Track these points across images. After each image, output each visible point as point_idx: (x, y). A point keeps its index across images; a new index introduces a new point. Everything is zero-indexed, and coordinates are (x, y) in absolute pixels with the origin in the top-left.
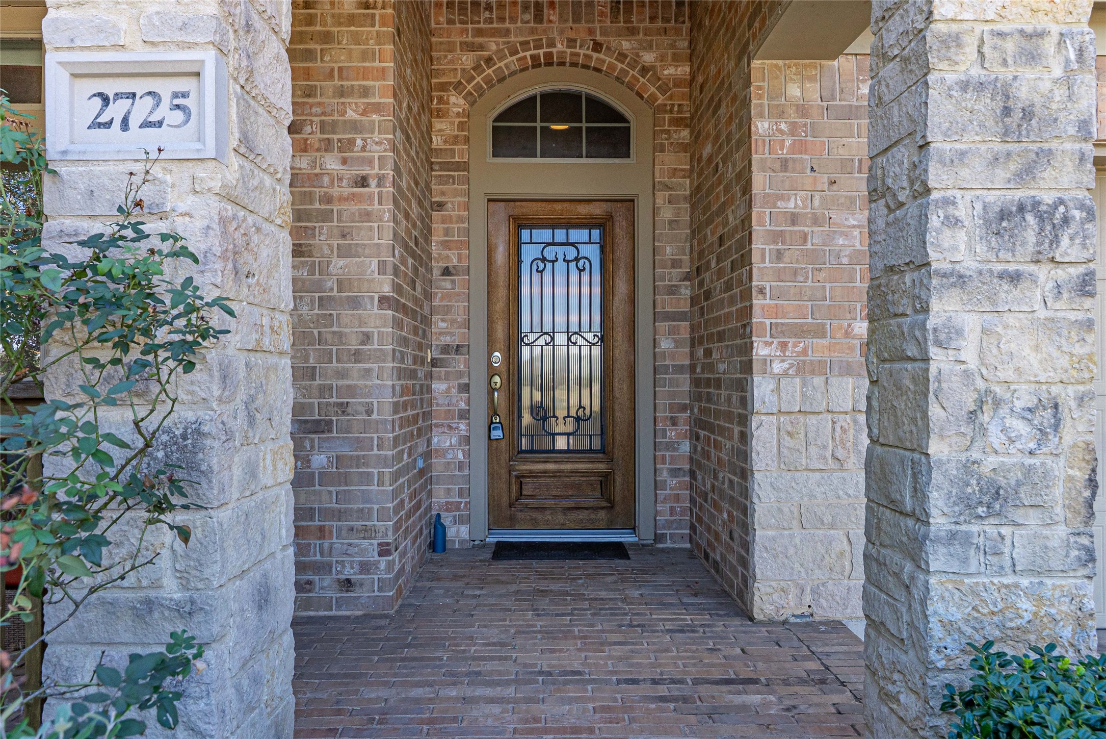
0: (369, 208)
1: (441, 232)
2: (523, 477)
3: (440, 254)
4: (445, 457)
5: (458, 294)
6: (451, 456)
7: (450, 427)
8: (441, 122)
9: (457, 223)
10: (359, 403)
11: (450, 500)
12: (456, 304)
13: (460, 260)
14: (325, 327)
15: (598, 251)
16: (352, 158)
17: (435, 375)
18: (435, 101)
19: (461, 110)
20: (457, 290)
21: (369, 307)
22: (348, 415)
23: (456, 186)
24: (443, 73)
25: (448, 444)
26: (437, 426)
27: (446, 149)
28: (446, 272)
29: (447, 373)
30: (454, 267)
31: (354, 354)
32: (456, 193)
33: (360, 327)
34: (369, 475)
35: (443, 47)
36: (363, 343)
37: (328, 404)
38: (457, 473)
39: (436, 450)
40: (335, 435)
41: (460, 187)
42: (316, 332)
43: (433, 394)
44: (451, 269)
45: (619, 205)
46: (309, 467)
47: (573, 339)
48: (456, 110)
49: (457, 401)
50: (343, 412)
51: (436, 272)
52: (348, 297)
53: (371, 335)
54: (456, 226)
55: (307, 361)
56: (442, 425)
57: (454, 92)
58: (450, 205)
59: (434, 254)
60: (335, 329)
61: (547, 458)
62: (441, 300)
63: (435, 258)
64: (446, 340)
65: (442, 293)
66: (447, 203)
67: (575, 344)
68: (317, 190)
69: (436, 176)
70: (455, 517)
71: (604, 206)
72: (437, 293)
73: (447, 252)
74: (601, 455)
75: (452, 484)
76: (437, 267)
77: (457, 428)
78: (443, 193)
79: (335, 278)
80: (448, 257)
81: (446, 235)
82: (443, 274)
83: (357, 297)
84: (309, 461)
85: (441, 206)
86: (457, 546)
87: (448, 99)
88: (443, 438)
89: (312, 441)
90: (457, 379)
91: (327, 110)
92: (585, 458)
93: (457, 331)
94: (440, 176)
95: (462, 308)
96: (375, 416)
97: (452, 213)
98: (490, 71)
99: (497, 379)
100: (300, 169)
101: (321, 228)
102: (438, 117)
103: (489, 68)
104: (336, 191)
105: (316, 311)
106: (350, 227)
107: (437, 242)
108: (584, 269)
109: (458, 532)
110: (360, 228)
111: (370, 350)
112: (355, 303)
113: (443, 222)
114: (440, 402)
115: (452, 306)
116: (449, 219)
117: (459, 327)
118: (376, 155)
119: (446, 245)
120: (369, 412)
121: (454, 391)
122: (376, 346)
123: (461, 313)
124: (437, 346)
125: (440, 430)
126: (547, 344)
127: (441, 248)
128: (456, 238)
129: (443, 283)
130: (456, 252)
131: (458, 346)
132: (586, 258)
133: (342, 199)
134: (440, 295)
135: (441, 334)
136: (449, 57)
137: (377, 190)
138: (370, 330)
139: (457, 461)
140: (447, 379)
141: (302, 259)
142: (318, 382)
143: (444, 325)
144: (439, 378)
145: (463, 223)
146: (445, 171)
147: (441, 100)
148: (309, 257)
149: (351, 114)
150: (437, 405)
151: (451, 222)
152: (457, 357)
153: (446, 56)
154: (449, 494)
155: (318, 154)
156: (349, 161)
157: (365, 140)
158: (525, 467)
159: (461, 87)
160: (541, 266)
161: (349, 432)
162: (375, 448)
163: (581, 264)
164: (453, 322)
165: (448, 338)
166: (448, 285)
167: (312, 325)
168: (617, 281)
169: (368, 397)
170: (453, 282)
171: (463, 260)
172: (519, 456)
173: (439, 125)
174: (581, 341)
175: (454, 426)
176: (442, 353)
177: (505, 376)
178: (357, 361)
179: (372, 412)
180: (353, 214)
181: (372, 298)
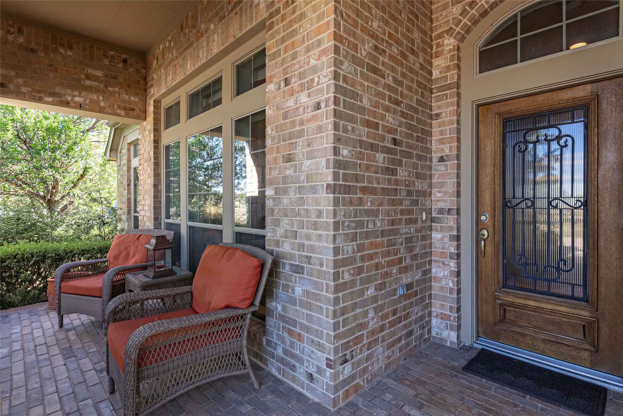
0: (321, 123)
1: (438, 134)
2: (506, 305)
3: (437, 148)
4: (440, 283)
5: (449, 174)
6: (444, 283)
7: (444, 264)
8: (439, 60)
9: (449, 125)
10: (316, 257)
11: (444, 312)
12: (448, 181)
13: (450, 151)
14: (301, 206)
15: (583, 128)
16: (312, 91)
17: (433, 228)
18: (435, 47)
19: (452, 47)
20: (449, 171)
21: (321, 192)
22: (311, 264)
23: (448, 100)
24: (440, 26)
25: (442, 274)
26: (435, 261)
27: (441, 77)
28: (442, 159)
29: (442, 227)
30: (447, 156)
31: (314, 224)
32: (449, 105)
33: (316, 206)
34: (321, 308)
35: (439, 9)
36: (318, 217)
37: (302, 256)
38: (448, 295)
39: (435, 277)
40: (305, 276)
41: (450, 100)
42: (297, 208)
43: (433, 241)
44: (444, 157)
45: (606, 83)
46: (294, 294)
47: (554, 203)
48: (448, 48)
49: (449, 246)
50: (309, 262)
51: (435, 160)
52: (311, 185)
53: (322, 211)
54: (448, 128)
55: (293, 227)
56: (438, 261)
57: (447, 37)
58: (444, 114)
59: (434, 149)
60: (305, 207)
61: (527, 296)
62: (438, 179)
63: (434, 151)
64: (440, 205)
65: (438, 174)
66: (442, 113)
67: (556, 207)
68: (297, 118)
69: (435, 97)
70: (447, 324)
71: (589, 87)
72: (435, 174)
73: (442, 146)
74: (583, 303)
75: (445, 302)
76: (435, 157)
77: (448, 265)
78: (439, 107)
79: (305, 173)
80: (442, 149)
81: (441, 134)
82: (439, 161)
83: (315, 185)
84: (294, 290)
85: (438, 115)
86: (448, 345)
87: (443, 43)
88: (439, 270)
89: (295, 277)
90: (449, 232)
91: (302, 65)
92: (565, 302)
93: (449, 199)
94: (437, 96)
95: (452, 184)
96: (324, 268)
97: (445, 119)
98: (474, 11)
99: (485, 232)
100: (290, 107)
101: (299, 141)
102: (437, 57)
103: (472, 9)
104: (305, 117)
105: (297, 196)
106: (312, 138)
107: (435, 140)
108: (566, 146)
109: (449, 334)
110: (316, 138)
111: (321, 222)
112: (314, 189)
113: (439, 126)
114: (437, 246)
115: (445, 182)
116: (444, 124)
117: (450, 196)
118: (325, 85)
119: (441, 141)
120: (321, 265)
121: (447, 240)
122: (325, 220)
123: (451, 187)
124: (435, 209)
125: (437, 264)
126: (528, 207)
127: (438, 144)
128: (448, 136)
129: (439, 167)
130: (448, 145)
131: (449, 209)
132: (569, 136)
133: (309, 120)
134: (437, 175)
135: (438, 201)
136: (444, 14)
137: (325, 110)
138: (322, 208)
139: (449, 287)
140: (441, 231)
141: (291, 163)
142: (298, 241)
143: (440, 195)
144: (437, 230)
145: (453, 124)
146: (441, 92)
147: (438, 45)
148: (294, 161)
149: (313, 62)
150: (435, 248)
151: (445, 126)
152: (449, 216)
153: (442, 14)
154: (443, 308)
155: (298, 95)
156: (311, 94)
157: (319, 77)
158: (507, 299)
159: (452, 31)
160: (523, 147)
161: (311, 276)
162: (325, 291)
163: (562, 142)
164: (446, 193)
165: (442, 204)
166: (443, 168)
167: (295, 205)
168: (603, 151)
169: (321, 254)
170: (446, 166)
171: (453, 150)
172: (504, 289)
173: (436, 62)
174: (561, 205)
175: (447, 263)
176: (438, 214)
177: (491, 231)
178: (316, 229)
179: (323, 265)
180: (313, 129)
181: (323, 185)
